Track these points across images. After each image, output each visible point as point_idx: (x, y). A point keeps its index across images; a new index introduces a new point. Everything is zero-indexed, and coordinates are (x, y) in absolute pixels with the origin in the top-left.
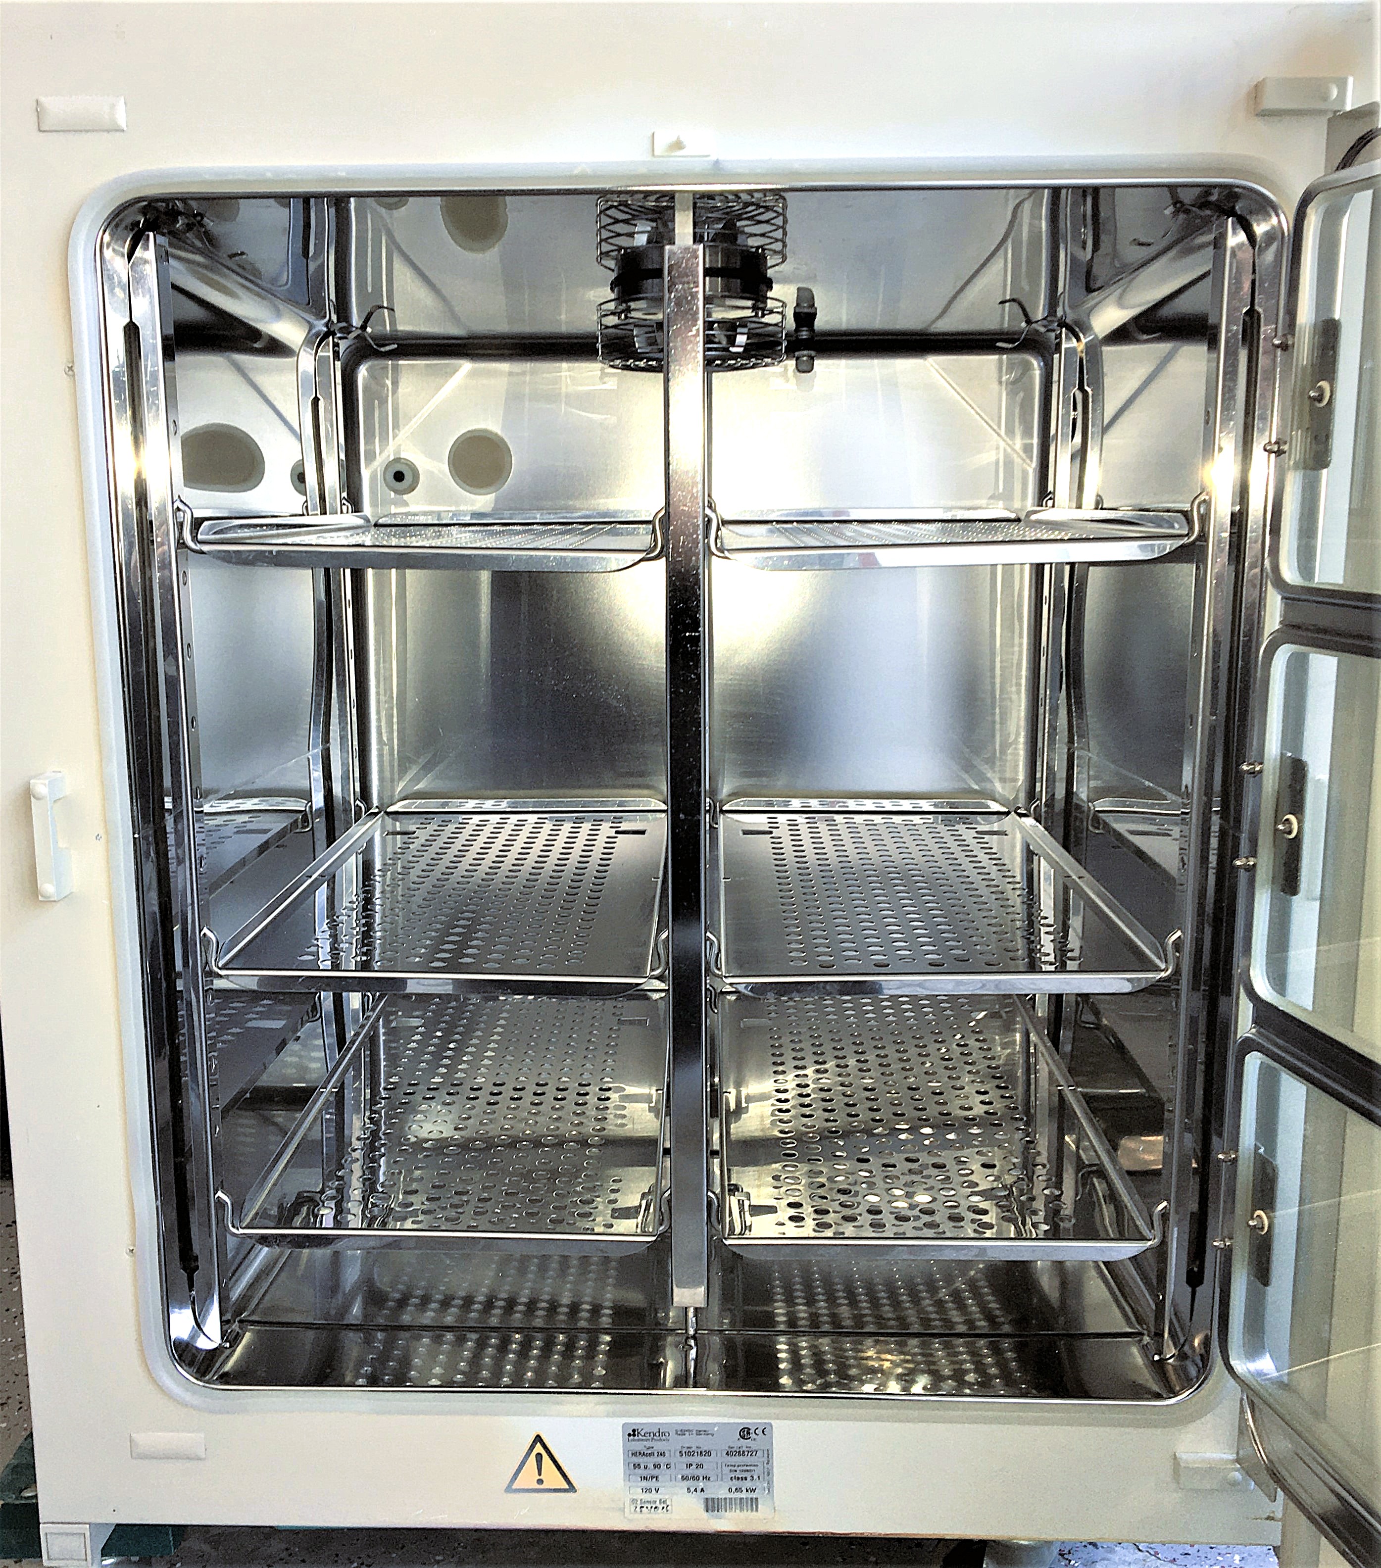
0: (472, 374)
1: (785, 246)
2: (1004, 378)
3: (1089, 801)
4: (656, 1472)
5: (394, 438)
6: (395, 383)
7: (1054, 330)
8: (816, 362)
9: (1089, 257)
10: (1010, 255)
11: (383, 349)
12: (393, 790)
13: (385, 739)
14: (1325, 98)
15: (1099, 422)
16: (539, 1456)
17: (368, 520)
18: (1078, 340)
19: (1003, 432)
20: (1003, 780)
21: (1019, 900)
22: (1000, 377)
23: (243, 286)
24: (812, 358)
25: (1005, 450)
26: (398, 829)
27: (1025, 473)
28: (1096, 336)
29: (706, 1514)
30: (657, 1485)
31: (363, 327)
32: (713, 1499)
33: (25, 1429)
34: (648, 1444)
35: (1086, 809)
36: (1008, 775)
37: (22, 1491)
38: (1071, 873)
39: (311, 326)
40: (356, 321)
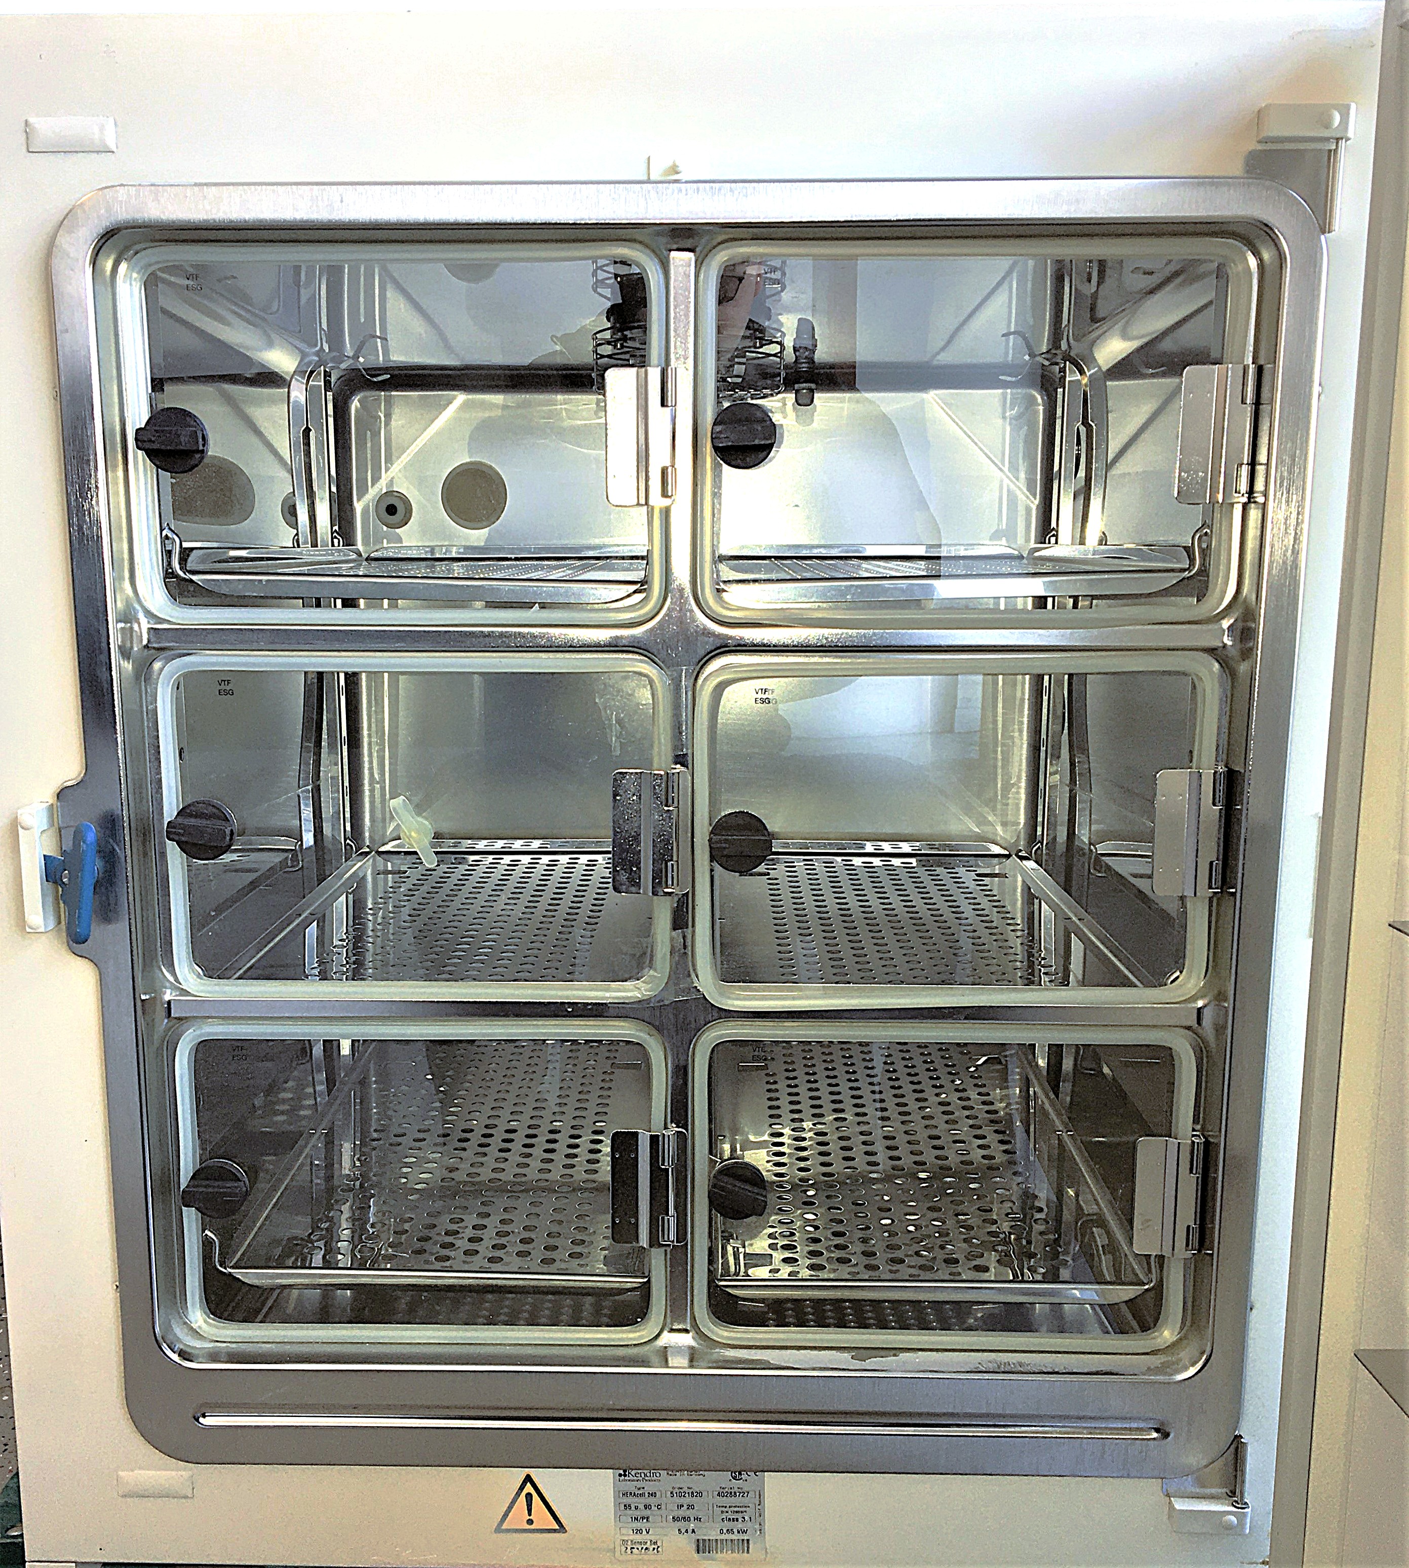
0: (465, 406)
1: (784, 274)
2: (1008, 414)
3: (1090, 844)
4: (647, 1513)
5: (386, 471)
6: (388, 416)
7: (1057, 364)
8: (817, 395)
9: (1093, 290)
10: (1015, 286)
11: (375, 380)
12: (385, 828)
13: (376, 776)
14: (1328, 126)
15: (1103, 457)
16: (529, 1496)
17: (360, 555)
18: (1082, 372)
19: (1006, 469)
20: (1004, 824)
21: (1019, 941)
22: (1004, 412)
23: (236, 313)
24: (812, 391)
25: (1008, 486)
26: (390, 868)
27: (1028, 510)
28: (1100, 368)
29: (696, 1555)
30: (648, 1525)
31: (356, 357)
32: (704, 1540)
33: (11, 1471)
34: (639, 1484)
35: (1087, 851)
36: (1010, 818)
37: (8, 1530)
38: (1071, 915)
39: (304, 355)
40: (349, 351)
